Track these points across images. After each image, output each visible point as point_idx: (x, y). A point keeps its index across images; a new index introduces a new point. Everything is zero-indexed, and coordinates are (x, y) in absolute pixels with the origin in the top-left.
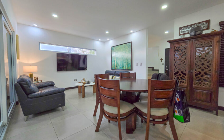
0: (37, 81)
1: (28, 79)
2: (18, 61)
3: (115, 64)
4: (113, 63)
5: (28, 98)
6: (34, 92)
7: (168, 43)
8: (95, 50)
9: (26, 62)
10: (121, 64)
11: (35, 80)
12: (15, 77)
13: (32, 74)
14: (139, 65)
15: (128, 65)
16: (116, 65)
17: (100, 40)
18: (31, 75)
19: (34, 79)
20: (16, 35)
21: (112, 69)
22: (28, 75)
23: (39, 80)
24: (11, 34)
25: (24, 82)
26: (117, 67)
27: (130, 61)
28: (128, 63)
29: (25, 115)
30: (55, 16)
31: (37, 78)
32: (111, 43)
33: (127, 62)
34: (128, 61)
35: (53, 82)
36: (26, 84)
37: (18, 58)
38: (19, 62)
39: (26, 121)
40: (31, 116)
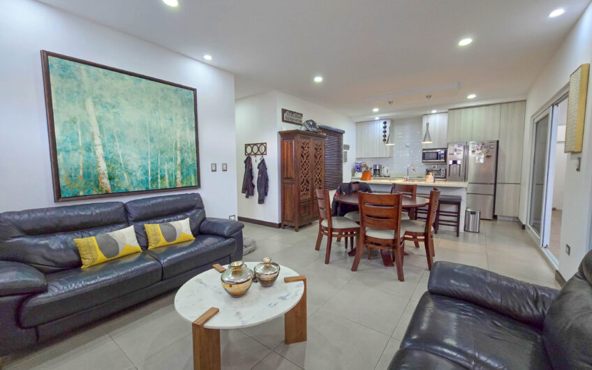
10: (143, 167)
15: (184, 170)
16: (103, 166)
26: (111, 178)
27: (193, 155)
28: (182, 161)
33: (179, 161)
34: (186, 155)
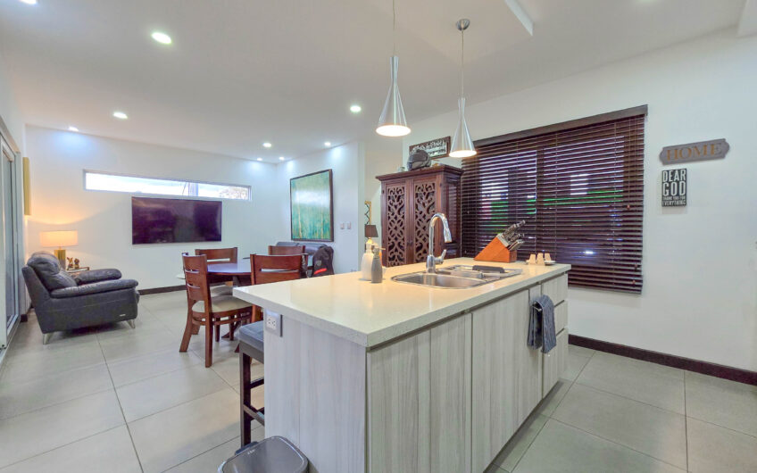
0: (77, 268)
1: (53, 260)
2: (26, 219)
3: (298, 225)
4: (294, 222)
5: (53, 297)
6: (64, 287)
7: (378, 180)
8: (249, 187)
9: (48, 221)
10: (310, 226)
11: (71, 266)
12: (20, 258)
13: (64, 251)
14: (346, 227)
15: (325, 228)
16: (300, 227)
17: (260, 159)
18: (61, 254)
19: (67, 263)
20: (24, 159)
21: (292, 239)
22: (53, 253)
23: (80, 266)
24: (12, 158)
25: (42, 266)
26: (302, 231)
27: (328, 217)
28: (324, 222)
29: (44, 331)
30: (120, 115)
31: (77, 262)
32: (291, 168)
34: (325, 217)
35: (118, 271)
36: (45, 269)
37: (27, 212)
38: (29, 221)
39: (47, 343)
40: (57, 334)
